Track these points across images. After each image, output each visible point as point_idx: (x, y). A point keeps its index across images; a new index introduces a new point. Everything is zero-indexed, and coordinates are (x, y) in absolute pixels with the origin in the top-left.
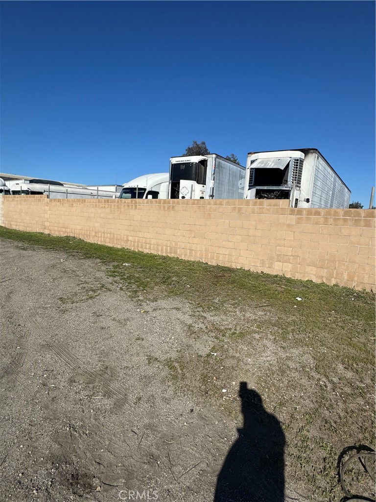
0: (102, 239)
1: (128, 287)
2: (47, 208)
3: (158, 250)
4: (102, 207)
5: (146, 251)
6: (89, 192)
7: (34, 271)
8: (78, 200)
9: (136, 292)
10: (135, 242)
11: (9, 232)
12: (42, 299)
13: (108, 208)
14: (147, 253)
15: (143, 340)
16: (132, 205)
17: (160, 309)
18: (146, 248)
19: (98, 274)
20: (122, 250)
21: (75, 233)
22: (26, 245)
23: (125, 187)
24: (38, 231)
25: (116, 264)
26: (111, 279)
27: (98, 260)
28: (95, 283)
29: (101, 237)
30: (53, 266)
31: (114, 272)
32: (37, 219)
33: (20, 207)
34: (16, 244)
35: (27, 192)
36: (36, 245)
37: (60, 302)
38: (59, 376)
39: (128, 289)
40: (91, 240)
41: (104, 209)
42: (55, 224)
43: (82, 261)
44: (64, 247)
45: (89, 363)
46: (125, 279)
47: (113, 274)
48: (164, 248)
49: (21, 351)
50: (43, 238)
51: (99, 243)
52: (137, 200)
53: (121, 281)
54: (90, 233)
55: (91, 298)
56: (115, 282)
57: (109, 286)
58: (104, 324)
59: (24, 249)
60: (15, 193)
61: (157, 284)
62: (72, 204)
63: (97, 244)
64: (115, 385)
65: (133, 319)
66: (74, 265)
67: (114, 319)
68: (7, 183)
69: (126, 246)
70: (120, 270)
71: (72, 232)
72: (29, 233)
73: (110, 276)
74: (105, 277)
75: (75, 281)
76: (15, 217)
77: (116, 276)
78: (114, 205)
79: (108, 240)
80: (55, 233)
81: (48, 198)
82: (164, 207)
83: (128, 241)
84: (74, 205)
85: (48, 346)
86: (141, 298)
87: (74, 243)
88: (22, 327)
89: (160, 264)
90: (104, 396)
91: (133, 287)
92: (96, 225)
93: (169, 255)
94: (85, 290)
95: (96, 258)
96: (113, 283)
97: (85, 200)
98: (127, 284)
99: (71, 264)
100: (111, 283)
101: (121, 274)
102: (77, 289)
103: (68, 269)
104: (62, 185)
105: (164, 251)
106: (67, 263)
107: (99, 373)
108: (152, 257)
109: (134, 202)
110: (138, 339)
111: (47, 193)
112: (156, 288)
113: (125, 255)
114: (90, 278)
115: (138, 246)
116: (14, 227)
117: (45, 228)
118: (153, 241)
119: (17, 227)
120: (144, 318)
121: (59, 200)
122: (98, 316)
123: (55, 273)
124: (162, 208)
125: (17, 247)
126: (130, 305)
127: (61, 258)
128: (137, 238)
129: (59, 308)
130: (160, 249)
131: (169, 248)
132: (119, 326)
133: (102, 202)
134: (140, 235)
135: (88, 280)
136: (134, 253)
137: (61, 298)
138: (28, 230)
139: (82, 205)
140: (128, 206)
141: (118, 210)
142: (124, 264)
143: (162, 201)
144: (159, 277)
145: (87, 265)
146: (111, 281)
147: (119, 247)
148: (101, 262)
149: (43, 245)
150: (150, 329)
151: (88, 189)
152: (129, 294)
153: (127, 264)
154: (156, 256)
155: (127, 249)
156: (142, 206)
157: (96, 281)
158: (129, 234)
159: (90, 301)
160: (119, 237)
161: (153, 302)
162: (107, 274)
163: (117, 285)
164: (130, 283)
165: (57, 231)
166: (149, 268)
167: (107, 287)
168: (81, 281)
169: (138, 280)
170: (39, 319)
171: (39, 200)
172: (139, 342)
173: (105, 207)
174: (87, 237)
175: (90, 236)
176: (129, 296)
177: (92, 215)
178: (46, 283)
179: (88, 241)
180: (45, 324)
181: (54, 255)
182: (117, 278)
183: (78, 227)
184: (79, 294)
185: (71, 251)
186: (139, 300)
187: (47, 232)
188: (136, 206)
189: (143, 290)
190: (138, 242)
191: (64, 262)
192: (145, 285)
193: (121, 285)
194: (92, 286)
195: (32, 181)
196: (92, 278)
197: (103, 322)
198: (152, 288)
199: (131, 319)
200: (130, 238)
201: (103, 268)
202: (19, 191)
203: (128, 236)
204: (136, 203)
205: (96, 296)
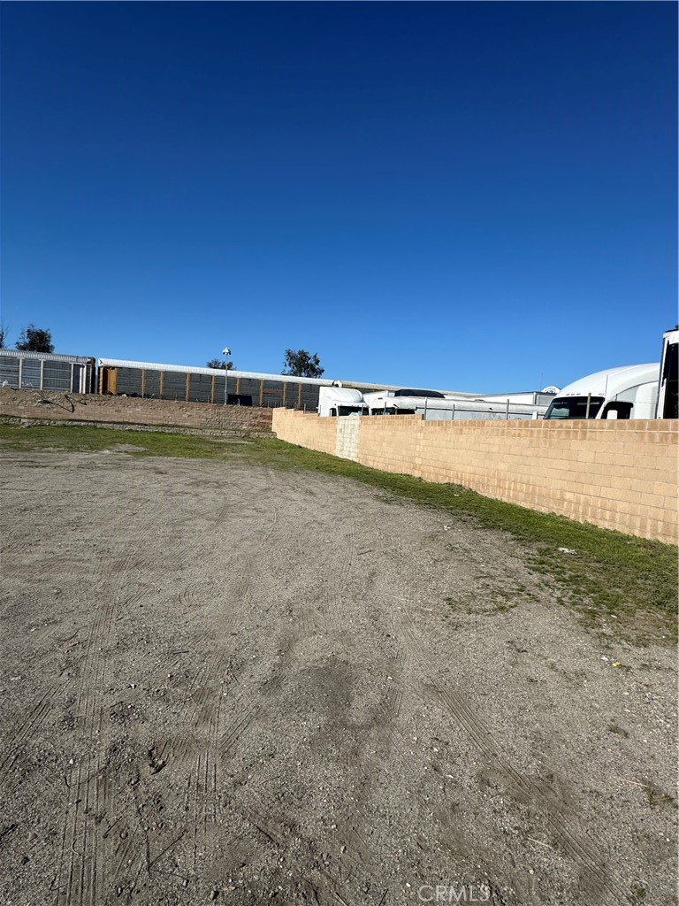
0: (512, 492)
1: (574, 600)
2: (420, 435)
3: (632, 527)
4: (514, 435)
5: (603, 525)
6: (486, 406)
7: (404, 541)
8: (472, 423)
9: (593, 614)
10: (578, 503)
11: (365, 472)
12: (418, 596)
13: (526, 436)
14: (607, 530)
15: (626, 735)
16: (576, 432)
17: (659, 668)
18: (603, 519)
19: (513, 564)
20: (551, 517)
21: (461, 479)
22: (389, 495)
23: (558, 396)
24: (404, 472)
25: (544, 546)
26: (535, 577)
27: (509, 535)
28: (506, 580)
29: (509, 489)
30: (433, 537)
31: (542, 563)
32: (404, 453)
33: (381, 433)
34: (376, 491)
35: (392, 411)
36: (403, 495)
37: (448, 607)
38: (459, 760)
39: (574, 604)
40: (490, 494)
41: (517, 439)
42: (432, 462)
43: (479, 532)
44: (447, 503)
45: (511, 752)
46: (565, 581)
47: (539, 566)
48: (649, 522)
49: (394, 685)
50: (413, 485)
51: (505, 500)
52: (588, 422)
53: (559, 585)
54: (488, 480)
55: (502, 609)
56: (546, 585)
57: (535, 591)
58: (532, 673)
59: (387, 502)
60: (376, 411)
61: (641, 604)
62: (461, 430)
63: (502, 503)
64: (574, 829)
65: (596, 677)
66: (467, 538)
67: (552, 667)
68: (367, 397)
69: (557, 510)
70: (553, 561)
71: (457, 477)
72: (391, 474)
73: (535, 570)
74: (524, 572)
75: (470, 570)
76: (373, 448)
77: (548, 571)
78: (539, 432)
79: (522, 496)
80: (430, 478)
81: (423, 419)
82: (652, 437)
83: (564, 500)
84: (465, 431)
85: (433, 689)
86: (608, 631)
87: (461, 496)
88: (393, 640)
89: (642, 559)
90: (555, 845)
91: (586, 601)
92: (502, 466)
93: (661, 539)
94: (488, 591)
95: (504, 530)
96: (542, 585)
97: (483, 423)
98: (571, 593)
99: (461, 536)
100: (538, 586)
101: (557, 570)
102: (475, 587)
103: (457, 546)
104: (441, 396)
105: (649, 528)
106: (454, 534)
107: (537, 783)
108: (618, 540)
109: (580, 426)
110: (614, 730)
111: (423, 411)
112: (640, 614)
113: (560, 529)
114: (497, 569)
115: (584, 513)
116: (370, 464)
117: (415, 468)
118: (621, 506)
119: (375, 465)
120: (622, 682)
121: (440, 423)
122: (519, 651)
123: (435, 549)
124: (646, 438)
125: (377, 497)
126: (582, 642)
127: (442, 522)
128: (582, 497)
129: (447, 617)
130: (638, 524)
131: (660, 524)
132: (566, 684)
133: (514, 426)
134: (592, 490)
135: (492, 572)
136: (576, 525)
137: (449, 599)
138: (390, 469)
139: (478, 431)
140: (568, 433)
141: (545, 442)
142: (561, 549)
143: (647, 424)
144: (643, 589)
145: (488, 541)
146: (537, 581)
147: (544, 510)
148: (514, 540)
149: (414, 497)
150: (639, 712)
151: (485, 402)
152: (578, 615)
153: (566, 550)
154: (628, 538)
155: (561, 516)
156: (598, 434)
157: (508, 577)
158: (566, 488)
159: (500, 616)
160: (544, 491)
161: (637, 645)
162: (527, 564)
163: (551, 591)
164: (577, 592)
165: (432, 474)
166: (617, 564)
167: (531, 593)
168: (482, 572)
169: (594, 588)
170: (418, 633)
171: (410, 423)
172: (618, 738)
173: (519, 434)
174: (483, 487)
175: (488, 485)
176: (580, 621)
177: (495, 449)
178: (423, 566)
179: (485, 495)
180: (426, 644)
181: (434, 517)
182: (550, 577)
183: (469, 469)
184: (479, 597)
185: (460, 511)
186: (604, 634)
187: (417, 474)
188: (584, 434)
189: (610, 613)
190: (587, 504)
191: (449, 532)
192: (614, 604)
193: (558, 594)
194: (501, 585)
195: (398, 394)
196: (500, 569)
197: (529, 667)
198: (631, 612)
199: (589, 676)
200: (568, 496)
201: (520, 551)
202: (382, 410)
203: (562, 491)
204: (584, 427)
205: (512, 607)
